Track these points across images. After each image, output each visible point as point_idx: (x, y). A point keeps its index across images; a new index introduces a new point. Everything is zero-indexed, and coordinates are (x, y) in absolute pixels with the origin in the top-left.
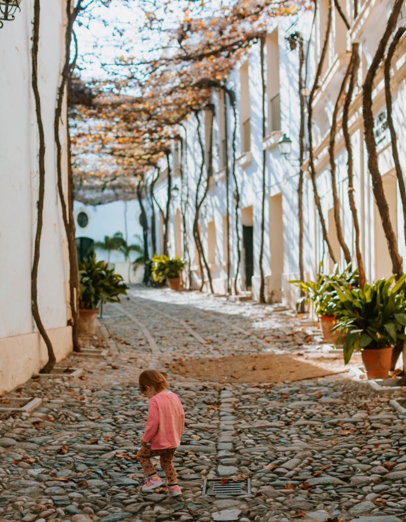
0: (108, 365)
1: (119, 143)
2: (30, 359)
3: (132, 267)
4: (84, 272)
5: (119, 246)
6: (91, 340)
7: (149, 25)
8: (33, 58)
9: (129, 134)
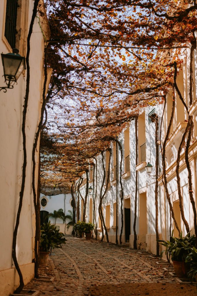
0: (54, 288)
1: (64, 166)
2: (9, 285)
3: (67, 227)
4: (43, 231)
5: (61, 216)
6: (45, 270)
7: (82, 108)
8: (23, 116)
9: (68, 162)
